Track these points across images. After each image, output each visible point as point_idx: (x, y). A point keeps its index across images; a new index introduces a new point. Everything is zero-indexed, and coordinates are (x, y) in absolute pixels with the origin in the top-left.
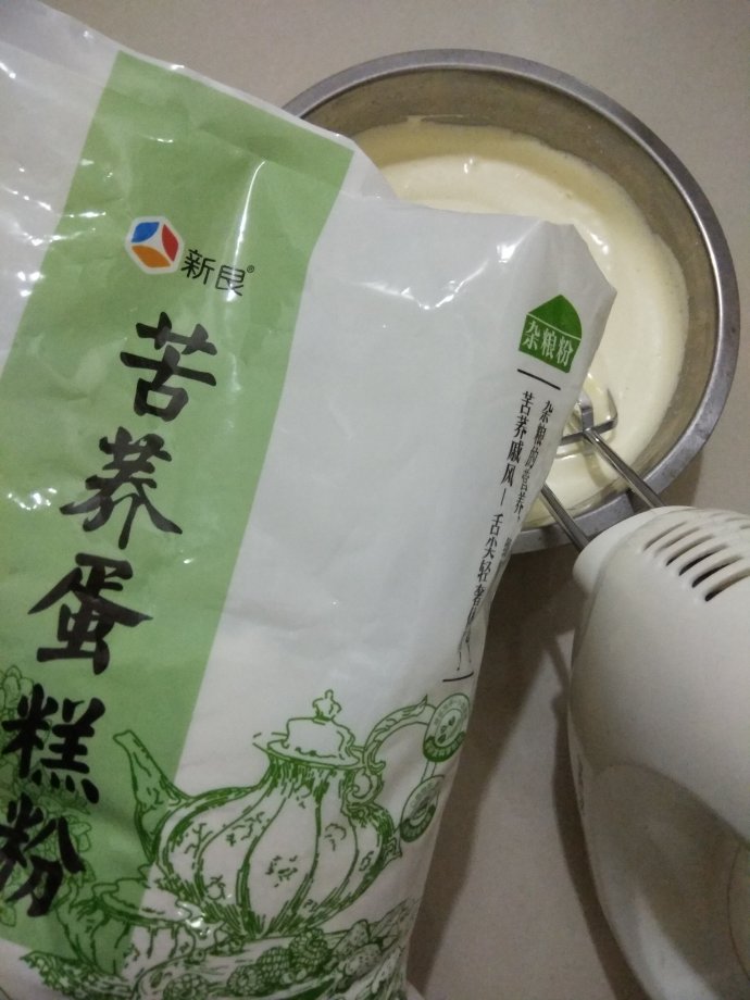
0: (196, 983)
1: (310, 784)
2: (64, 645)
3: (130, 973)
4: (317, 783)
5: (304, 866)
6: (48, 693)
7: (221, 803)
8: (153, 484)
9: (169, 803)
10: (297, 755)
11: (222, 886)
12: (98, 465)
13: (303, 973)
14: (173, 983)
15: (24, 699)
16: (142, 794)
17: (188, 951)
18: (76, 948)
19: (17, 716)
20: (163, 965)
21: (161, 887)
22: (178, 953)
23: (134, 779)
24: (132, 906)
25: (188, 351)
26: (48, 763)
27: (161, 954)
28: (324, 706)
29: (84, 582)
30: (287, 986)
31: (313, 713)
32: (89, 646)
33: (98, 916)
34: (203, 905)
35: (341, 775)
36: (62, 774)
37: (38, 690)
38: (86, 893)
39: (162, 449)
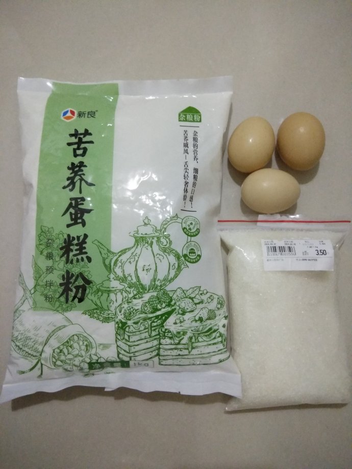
0: (132, 310)
1: (148, 243)
2: (73, 222)
3: (112, 309)
4: (149, 242)
5: (153, 267)
6: (71, 236)
7: (125, 253)
8: (84, 174)
9: (111, 256)
10: (142, 236)
11: (131, 276)
12: (68, 173)
13: (164, 305)
14: (125, 310)
15: (65, 239)
16: (103, 255)
17: (127, 298)
18: (96, 305)
19: (64, 245)
20: (121, 305)
21: (115, 280)
22: (124, 300)
23: (100, 252)
24: (108, 288)
25: (84, 137)
26: (74, 255)
27: (119, 301)
28: (146, 221)
29: (74, 205)
30: (160, 310)
31: (143, 224)
32: (79, 221)
33: (100, 293)
34: (127, 283)
35: (156, 239)
36: (79, 257)
37: (69, 236)
38: (95, 288)
39: (84, 164)
